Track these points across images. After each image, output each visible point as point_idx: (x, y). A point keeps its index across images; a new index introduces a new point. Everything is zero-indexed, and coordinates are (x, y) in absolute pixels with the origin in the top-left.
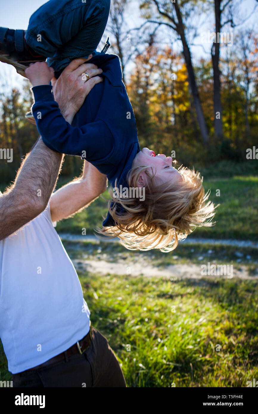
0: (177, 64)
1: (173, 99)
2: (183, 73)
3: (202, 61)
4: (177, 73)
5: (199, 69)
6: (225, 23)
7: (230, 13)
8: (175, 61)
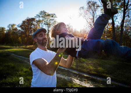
0: (109, 26)
1: (107, 36)
2: (111, 29)
3: (117, 26)
4: (109, 28)
5: (116, 28)
6: (126, 16)
7: (128, 13)
8: (109, 25)
